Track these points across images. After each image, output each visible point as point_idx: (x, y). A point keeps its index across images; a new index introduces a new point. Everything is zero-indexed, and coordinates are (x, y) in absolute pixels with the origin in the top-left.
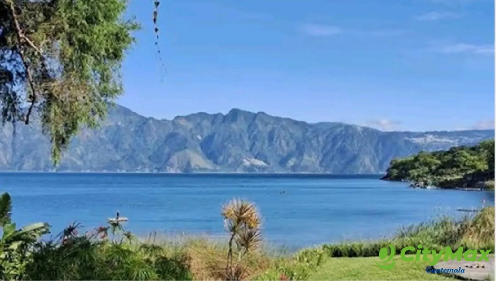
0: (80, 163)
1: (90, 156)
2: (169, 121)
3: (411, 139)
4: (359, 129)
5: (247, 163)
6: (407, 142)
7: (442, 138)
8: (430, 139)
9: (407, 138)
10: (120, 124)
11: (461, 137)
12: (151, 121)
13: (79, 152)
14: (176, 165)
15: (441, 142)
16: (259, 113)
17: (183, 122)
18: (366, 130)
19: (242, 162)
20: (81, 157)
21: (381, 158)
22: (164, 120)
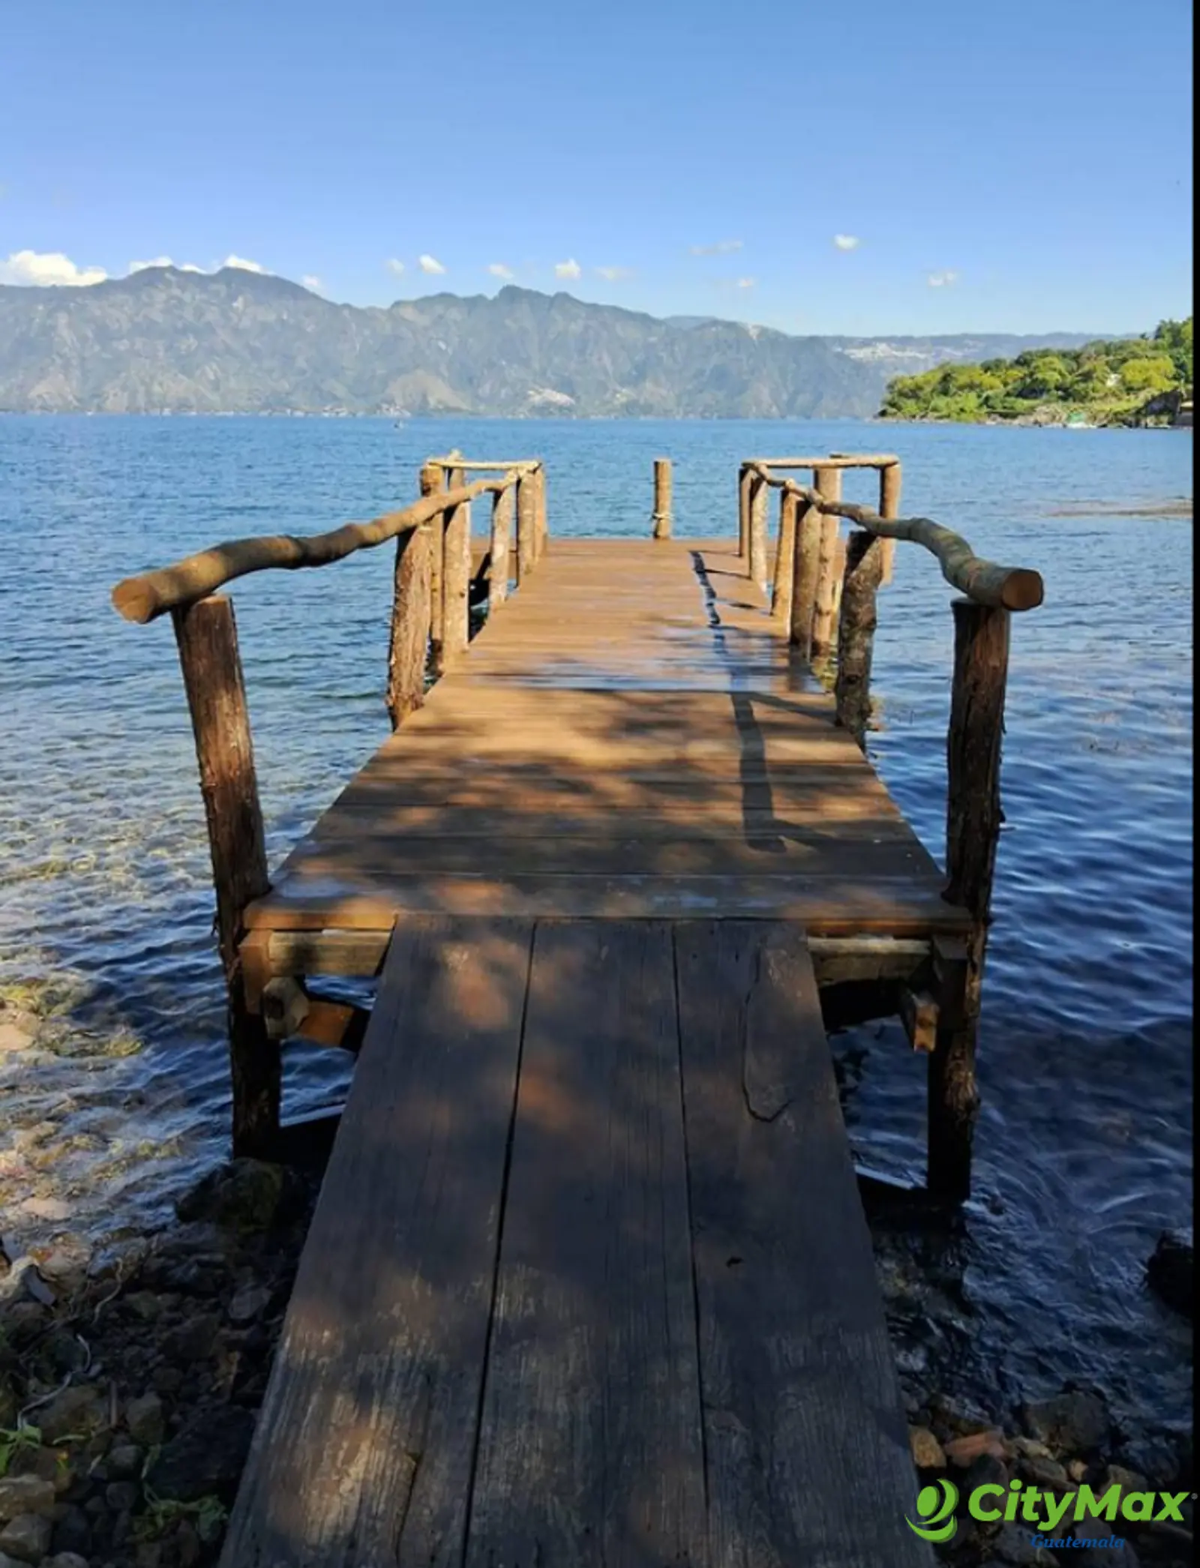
0: (214, 398)
1: (233, 383)
2: (381, 311)
3: (847, 352)
4: (753, 333)
5: (537, 399)
6: (840, 356)
7: (904, 350)
8: (882, 349)
9: (839, 349)
10: (285, 317)
11: (939, 348)
12: (346, 313)
13: (212, 377)
14: (399, 402)
15: (902, 358)
16: (558, 295)
17: (409, 313)
18: (763, 331)
19: (526, 397)
20: (216, 386)
21: (791, 389)
22: (372, 309)
